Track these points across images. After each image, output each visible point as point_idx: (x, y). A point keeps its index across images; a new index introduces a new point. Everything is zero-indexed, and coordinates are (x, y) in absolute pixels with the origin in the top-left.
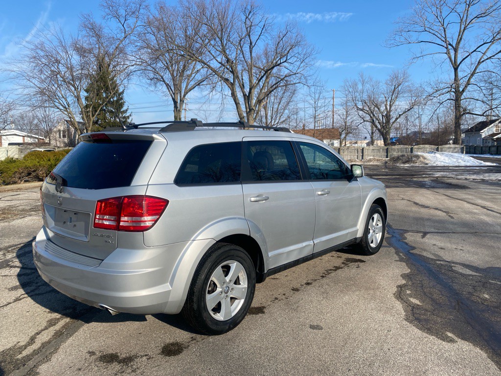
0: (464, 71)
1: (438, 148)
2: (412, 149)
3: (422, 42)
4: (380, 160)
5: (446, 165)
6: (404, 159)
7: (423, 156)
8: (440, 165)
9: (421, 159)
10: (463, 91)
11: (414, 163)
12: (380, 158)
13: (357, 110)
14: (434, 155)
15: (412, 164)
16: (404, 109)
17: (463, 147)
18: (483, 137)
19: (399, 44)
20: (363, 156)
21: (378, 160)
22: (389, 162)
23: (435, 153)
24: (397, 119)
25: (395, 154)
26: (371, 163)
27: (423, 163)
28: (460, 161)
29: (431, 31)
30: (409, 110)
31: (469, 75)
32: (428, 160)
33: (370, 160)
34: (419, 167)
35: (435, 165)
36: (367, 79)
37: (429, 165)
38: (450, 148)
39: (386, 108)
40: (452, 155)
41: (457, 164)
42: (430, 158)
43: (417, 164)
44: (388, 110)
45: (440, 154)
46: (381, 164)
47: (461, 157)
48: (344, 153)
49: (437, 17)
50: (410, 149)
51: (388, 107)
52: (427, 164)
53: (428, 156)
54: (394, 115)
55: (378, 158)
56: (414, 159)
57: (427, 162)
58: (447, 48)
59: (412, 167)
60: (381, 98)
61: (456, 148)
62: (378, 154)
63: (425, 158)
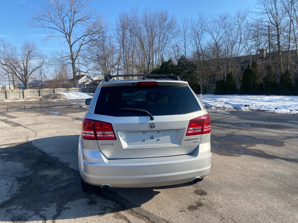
0: (75, 48)
1: (68, 89)
2: (54, 91)
3: (51, 28)
4: (36, 98)
5: (76, 99)
6: (52, 96)
7: (63, 95)
8: (73, 99)
9: (63, 96)
10: (76, 58)
11: (59, 98)
12: (36, 97)
13: (2, 65)
14: (68, 94)
15: (58, 99)
16: (36, 66)
17: (80, 89)
18: (79, 83)
19: (37, 26)
20: (23, 96)
21: (35, 98)
22: (43, 99)
23: (69, 92)
24: (32, 72)
25: (44, 94)
26: (31, 100)
27: (64, 98)
28: (82, 96)
29: (55, 22)
30: (39, 67)
31: (78, 51)
32: (66, 96)
33: (30, 98)
34: (62, 100)
35: (70, 99)
36: (7, 44)
37: (68, 99)
38: (74, 90)
39: (24, 65)
40: (77, 94)
41: (81, 98)
42: (67, 95)
43: (61, 99)
44: (25, 66)
45: (71, 93)
46: (37, 100)
47: (82, 94)
48: (9, 94)
49: (59, 15)
50: (53, 91)
51: (25, 65)
52: (66, 99)
53: (66, 94)
54: (30, 70)
55: (34, 97)
56: (58, 96)
57: (66, 98)
58: (65, 34)
59: (59, 101)
60: (19, 58)
61: (77, 89)
62: (34, 94)
63: (64, 96)
